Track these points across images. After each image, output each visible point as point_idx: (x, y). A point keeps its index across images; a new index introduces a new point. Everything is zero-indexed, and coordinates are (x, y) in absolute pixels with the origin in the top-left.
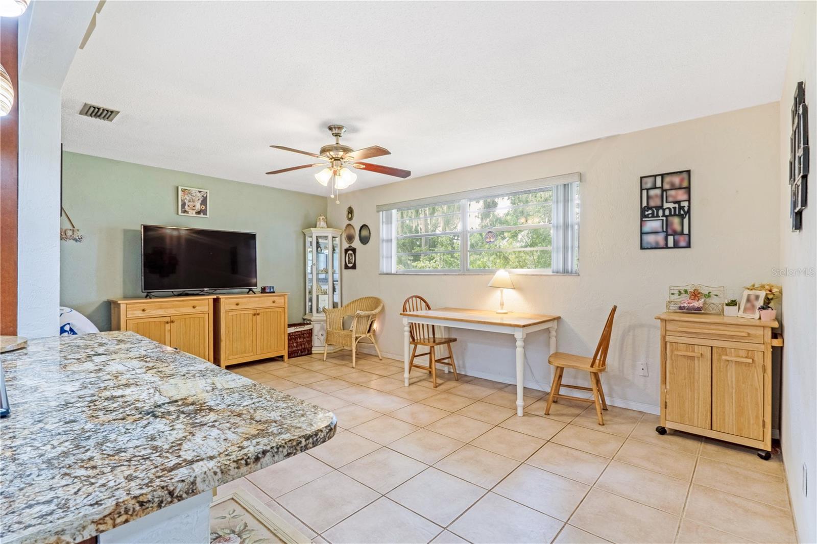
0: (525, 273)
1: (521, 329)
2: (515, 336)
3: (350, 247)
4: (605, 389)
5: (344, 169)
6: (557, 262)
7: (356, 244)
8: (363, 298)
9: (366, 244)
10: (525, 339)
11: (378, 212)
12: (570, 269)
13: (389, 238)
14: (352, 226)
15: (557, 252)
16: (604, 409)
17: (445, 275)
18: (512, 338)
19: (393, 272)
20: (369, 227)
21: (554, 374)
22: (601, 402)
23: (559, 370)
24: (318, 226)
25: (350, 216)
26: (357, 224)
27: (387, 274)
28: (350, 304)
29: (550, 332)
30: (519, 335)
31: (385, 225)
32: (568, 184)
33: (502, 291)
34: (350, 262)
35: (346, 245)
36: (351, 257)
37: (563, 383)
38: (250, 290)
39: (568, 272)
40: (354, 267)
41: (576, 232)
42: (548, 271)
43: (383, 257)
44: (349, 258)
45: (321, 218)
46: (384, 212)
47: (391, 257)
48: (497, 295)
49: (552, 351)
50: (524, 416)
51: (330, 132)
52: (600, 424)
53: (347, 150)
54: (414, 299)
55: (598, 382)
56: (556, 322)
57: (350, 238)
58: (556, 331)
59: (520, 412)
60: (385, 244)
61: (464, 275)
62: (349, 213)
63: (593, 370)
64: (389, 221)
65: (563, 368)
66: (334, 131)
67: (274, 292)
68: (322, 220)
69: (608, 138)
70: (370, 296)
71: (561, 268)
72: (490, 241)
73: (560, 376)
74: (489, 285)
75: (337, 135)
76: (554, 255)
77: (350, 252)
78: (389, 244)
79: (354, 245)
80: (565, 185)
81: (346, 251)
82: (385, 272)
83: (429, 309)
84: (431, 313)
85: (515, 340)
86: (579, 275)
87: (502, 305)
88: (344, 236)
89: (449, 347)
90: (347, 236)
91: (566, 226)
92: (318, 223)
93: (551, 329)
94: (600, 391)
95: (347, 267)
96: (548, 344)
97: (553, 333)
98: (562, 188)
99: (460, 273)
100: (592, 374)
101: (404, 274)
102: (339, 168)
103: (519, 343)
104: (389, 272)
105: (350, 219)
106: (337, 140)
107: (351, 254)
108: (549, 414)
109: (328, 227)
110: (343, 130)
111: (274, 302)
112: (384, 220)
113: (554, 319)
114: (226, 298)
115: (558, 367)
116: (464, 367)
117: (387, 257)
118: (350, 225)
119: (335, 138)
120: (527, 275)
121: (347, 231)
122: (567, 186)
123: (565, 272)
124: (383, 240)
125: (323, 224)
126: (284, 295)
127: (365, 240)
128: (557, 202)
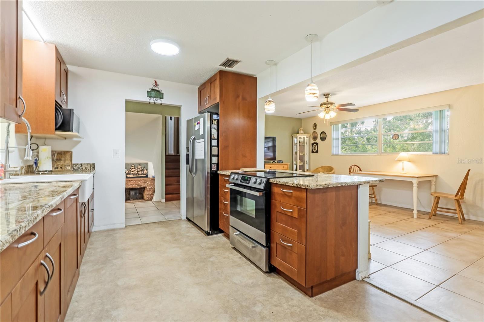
0: (417, 154)
1: (416, 178)
2: (413, 182)
3: (315, 142)
4: (464, 211)
5: (330, 111)
6: (436, 148)
7: (318, 140)
8: (323, 167)
9: (324, 141)
10: (418, 183)
11: (331, 125)
12: (443, 151)
13: (337, 138)
14: (316, 133)
15: (435, 143)
16: (463, 220)
17: (369, 155)
18: (411, 183)
19: (339, 154)
20: (326, 132)
21: (434, 202)
22: (462, 217)
23: (437, 198)
24: (300, 133)
25: (315, 127)
26: (319, 131)
27: (336, 155)
28: (316, 169)
29: (431, 183)
30: (415, 182)
31: (334, 132)
32: (442, 110)
33: (403, 163)
34: (314, 150)
35: (312, 142)
36: (315, 147)
37: (438, 207)
38: (273, 161)
39: (442, 153)
40: (317, 152)
41: (447, 134)
42: (431, 153)
43: (334, 147)
44: (314, 147)
45: (301, 129)
46: (334, 126)
47: (338, 147)
48: (400, 164)
49: (433, 190)
50: (417, 218)
51: (324, 96)
52: (460, 224)
53: (332, 104)
54: (354, 166)
55: (459, 206)
56: (435, 177)
57: (315, 138)
58: (435, 182)
59: (415, 216)
60: (335, 141)
61: (380, 155)
62: (314, 126)
63: (457, 198)
64: (337, 130)
65: (440, 197)
66: (326, 96)
67: (282, 163)
68: (302, 130)
69: (466, 87)
70: (326, 166)
71: (438, 151)
72: (396, 139)
73: (437, 203)
74: (396, 159)
75: (327, 97)
76: (434, 145)
77: (315, 145)
78: (337, 141)
79: (317, 141)
80: (440, 111)
81: (313, 144)
82: (335, 154)
83: (361, 171)
84: (362, 172)
85: (413, 184)
86: (449, 155)
87: (403, 169)
88: (312, 137)
89: (373, 189)
90: (313, 137)
91: (441, 131)
92: (300, 132)
93: (432, 181)
94: (461, 210)
95: (313, 152)
96: (430, 188)
97: (433, 183)
98: (439, 112)
99: (378, 154)
100: (456, 201)
101: (346, 155)
102: (328, 111)
103: (415, 185)
104: (337, 154)
105: (315, 129)
106: (327, 99)
107: (316, 146)
108: (431, 219)
109: (304, 133)
110: (330, 95)
111: (283, 167)
112: (334, 129)
113: (434, 176)
114: (267, 165)
115: (436, 197)
116: (380, 200)
117: (336, 147)
118: (315, 132)
119: (326, 98)
120: (417, 155)
121: (313, 135)
122: (441, 112)
123: (441, 153)
124: (334, 139)
125: (302, 132)
126: (287, 164)
127: (323, 139)
128: (436, 119)
